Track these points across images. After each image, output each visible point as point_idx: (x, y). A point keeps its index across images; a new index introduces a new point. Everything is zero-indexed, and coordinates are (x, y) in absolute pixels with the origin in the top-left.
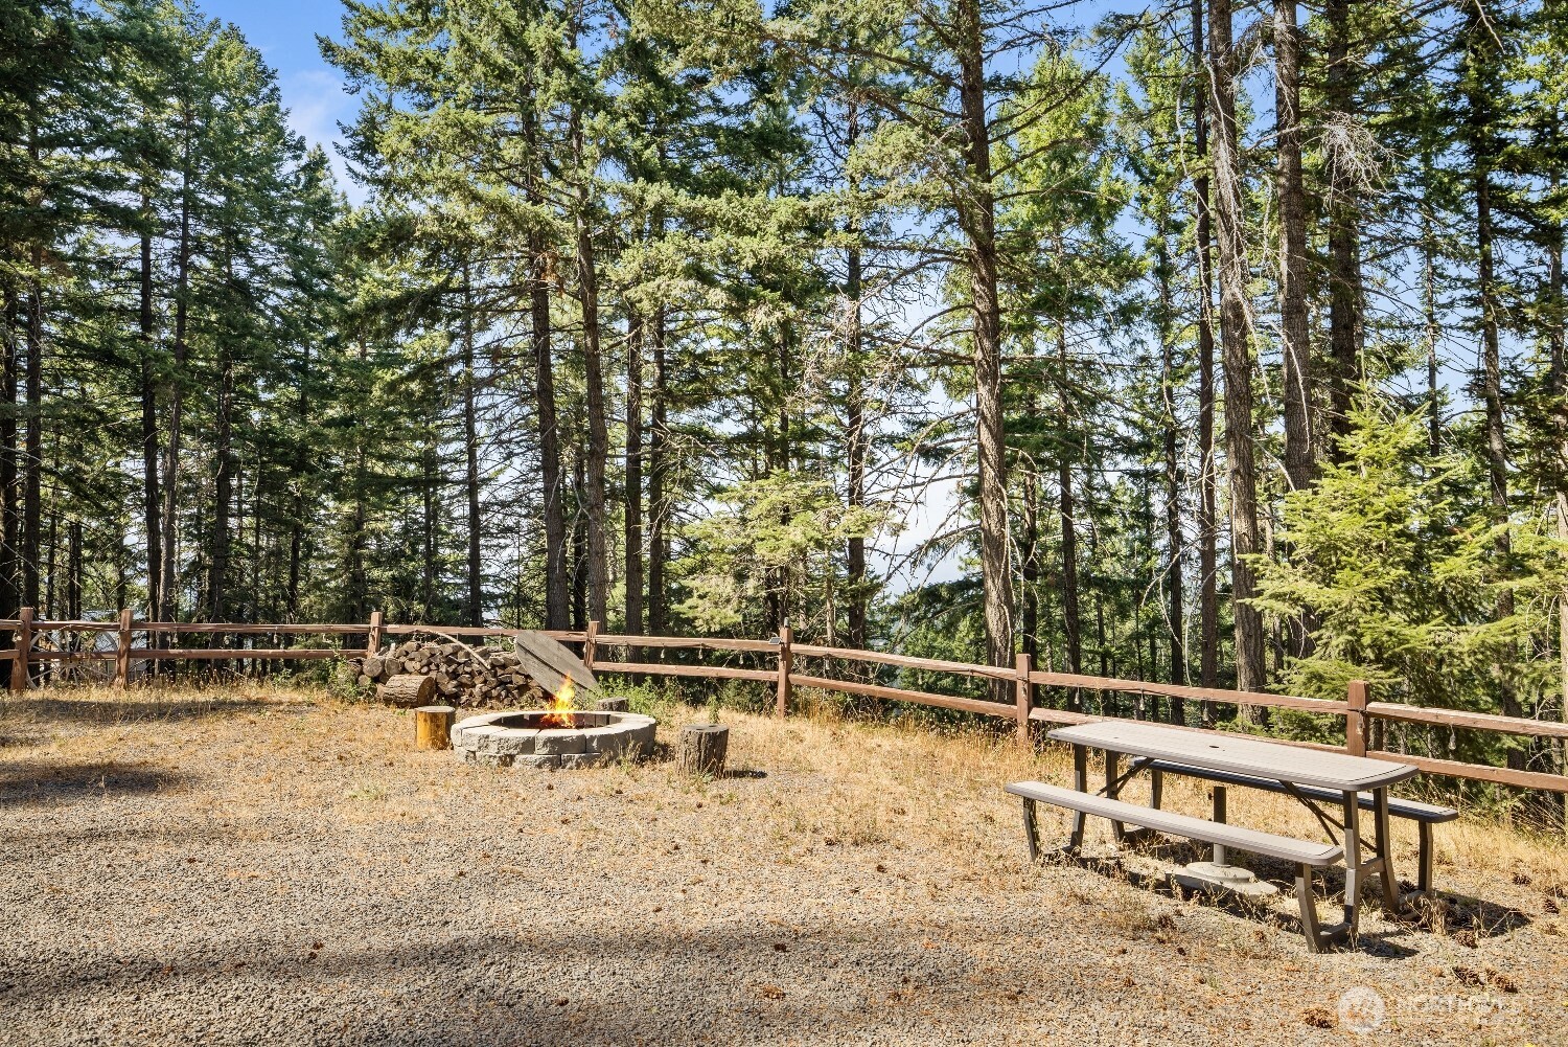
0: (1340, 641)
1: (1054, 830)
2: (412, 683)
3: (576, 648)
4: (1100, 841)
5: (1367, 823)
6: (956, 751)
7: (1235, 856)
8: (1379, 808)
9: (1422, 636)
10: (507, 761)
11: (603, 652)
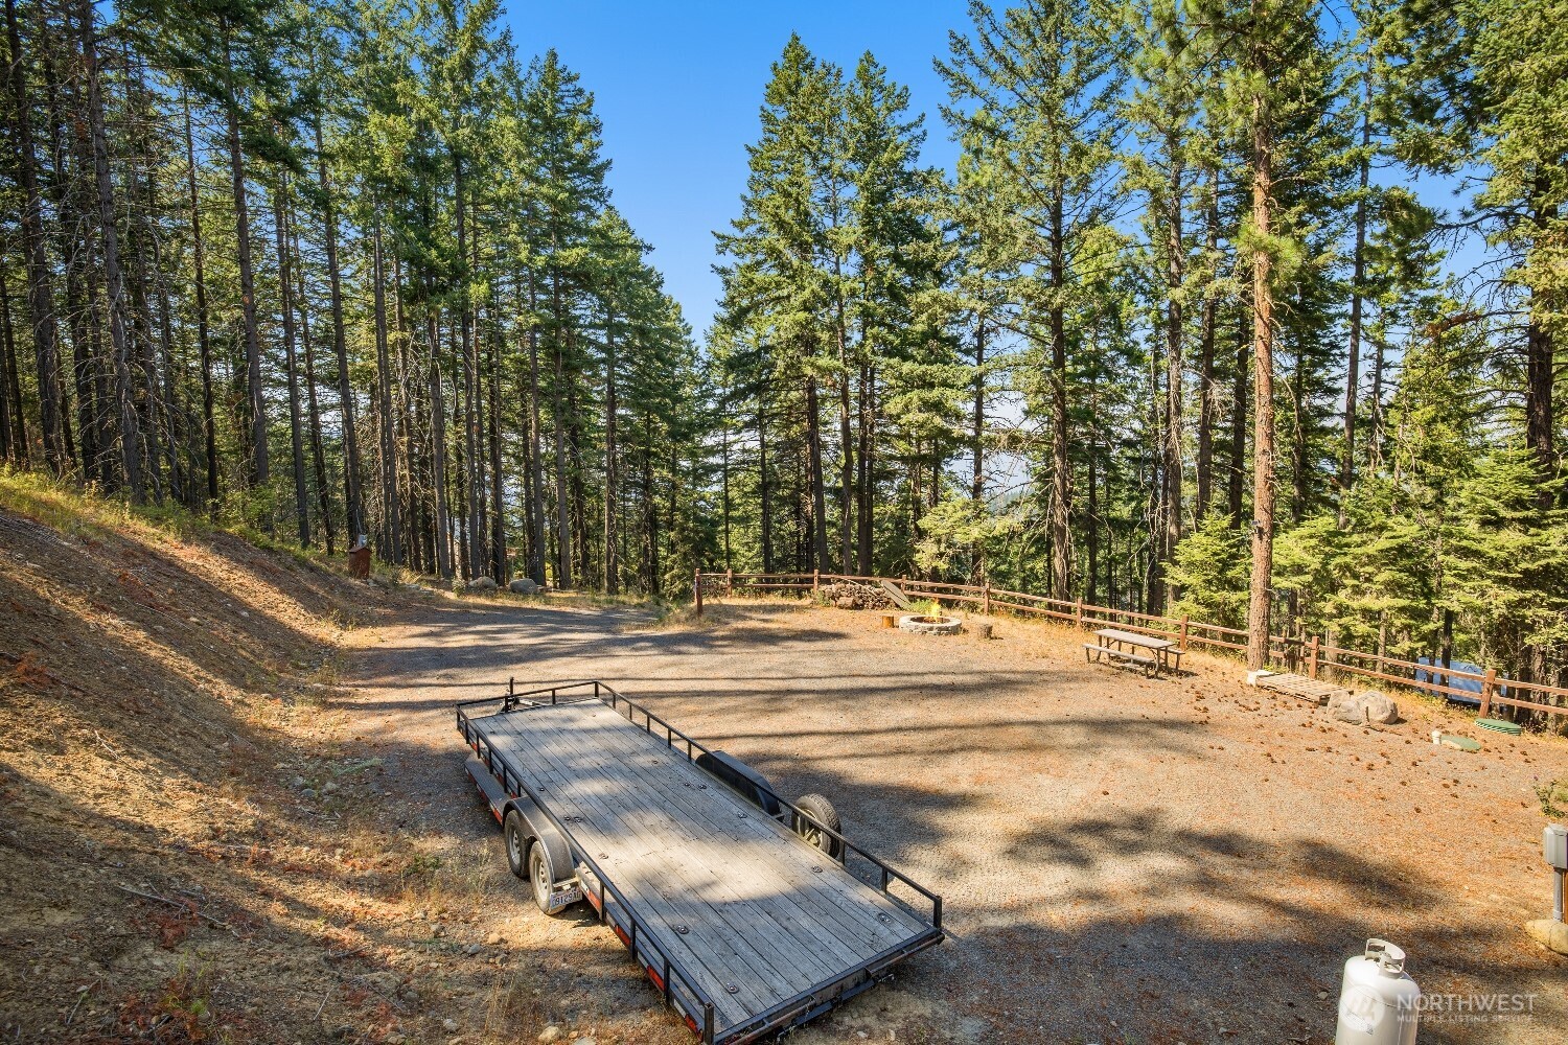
0: (1192, 597)
1: (1093, 656)
2: (849, 601)
3: (898, 585)
4: (1104, 658)
5: (1162, 654)
6: (1055, 629)
7: (1135, 662)
8: (1166, 651)
9: (1218, 597)
10: (924, 633)
11: (912, 588)
